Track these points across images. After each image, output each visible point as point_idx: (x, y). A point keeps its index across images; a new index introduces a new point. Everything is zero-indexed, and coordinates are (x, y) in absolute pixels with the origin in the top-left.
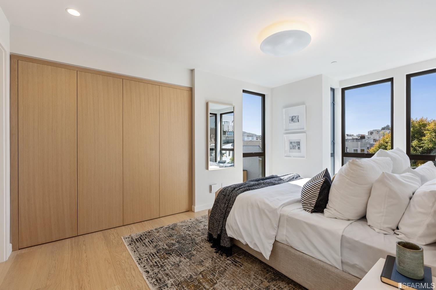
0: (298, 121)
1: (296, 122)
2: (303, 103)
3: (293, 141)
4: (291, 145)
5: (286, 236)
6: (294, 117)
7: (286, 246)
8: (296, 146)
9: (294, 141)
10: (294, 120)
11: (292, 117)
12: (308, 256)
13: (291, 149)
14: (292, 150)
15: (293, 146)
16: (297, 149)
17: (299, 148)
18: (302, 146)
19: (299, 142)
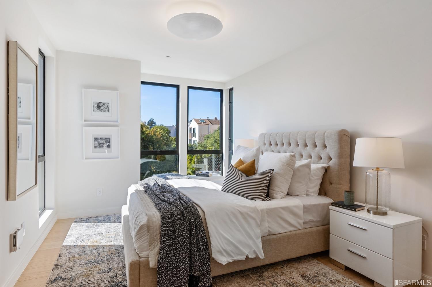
0: (108, 111)
1: (105, 111)
2: (115, 89)
3: (99, 137)
4: (96, 142)
5: (269, 227)
6: (102, 104)
7: (267, 237)
8: (103, 143)
9: (101, 137)
10: (102, 108)
11: (99, 103)
12: (285, 233)
13: (96, 147)
14: (98, 149)
15: (100, 144)
16: (106, 147)
17: (109, 146)
18: (113, 143)
19: (109, 139)
